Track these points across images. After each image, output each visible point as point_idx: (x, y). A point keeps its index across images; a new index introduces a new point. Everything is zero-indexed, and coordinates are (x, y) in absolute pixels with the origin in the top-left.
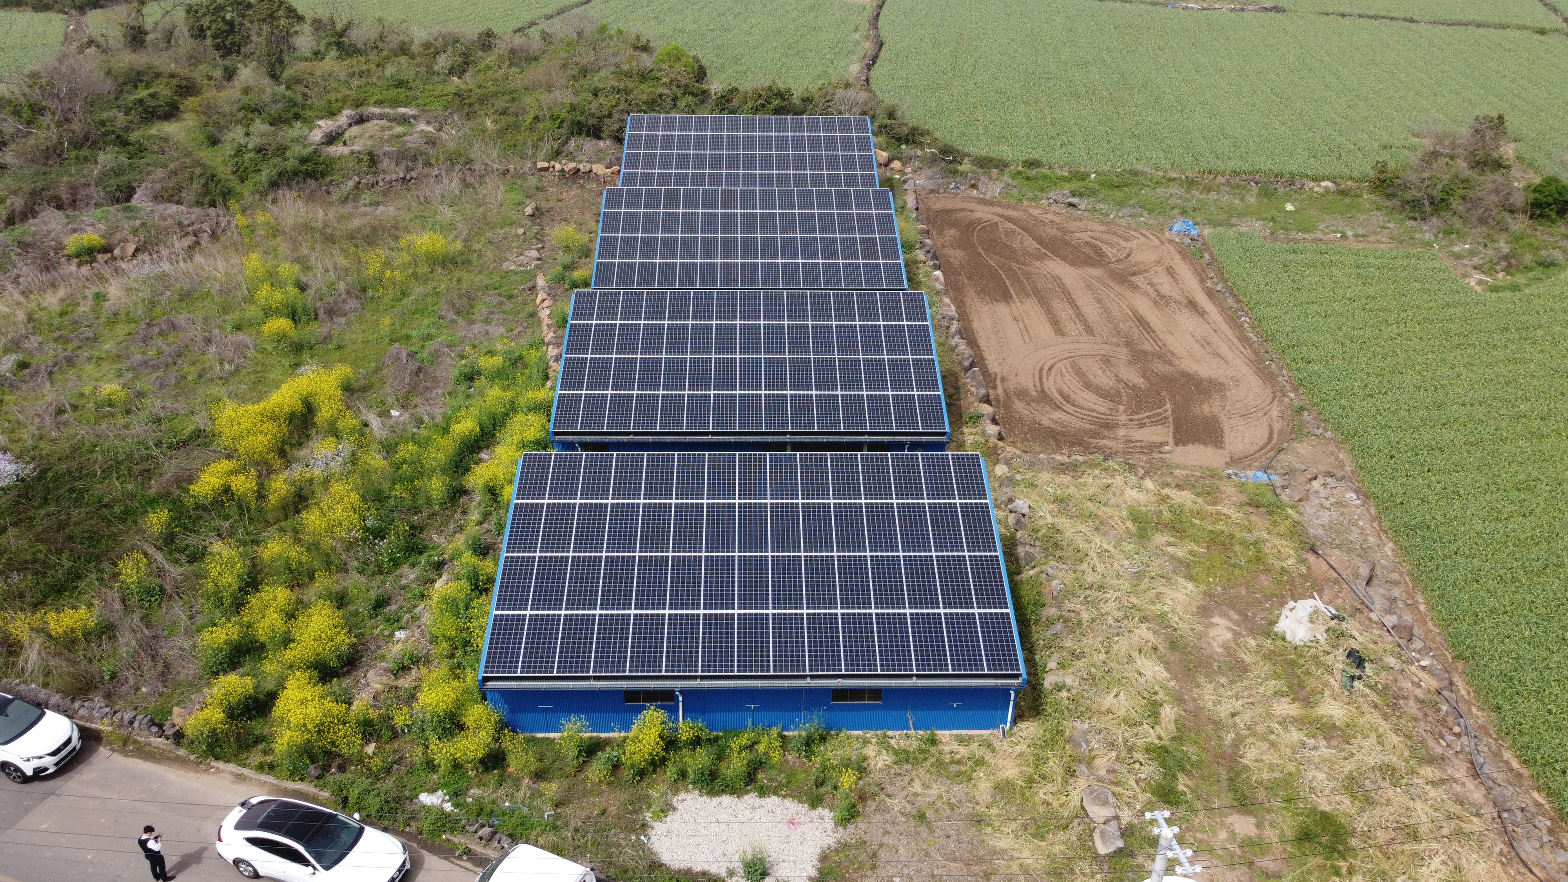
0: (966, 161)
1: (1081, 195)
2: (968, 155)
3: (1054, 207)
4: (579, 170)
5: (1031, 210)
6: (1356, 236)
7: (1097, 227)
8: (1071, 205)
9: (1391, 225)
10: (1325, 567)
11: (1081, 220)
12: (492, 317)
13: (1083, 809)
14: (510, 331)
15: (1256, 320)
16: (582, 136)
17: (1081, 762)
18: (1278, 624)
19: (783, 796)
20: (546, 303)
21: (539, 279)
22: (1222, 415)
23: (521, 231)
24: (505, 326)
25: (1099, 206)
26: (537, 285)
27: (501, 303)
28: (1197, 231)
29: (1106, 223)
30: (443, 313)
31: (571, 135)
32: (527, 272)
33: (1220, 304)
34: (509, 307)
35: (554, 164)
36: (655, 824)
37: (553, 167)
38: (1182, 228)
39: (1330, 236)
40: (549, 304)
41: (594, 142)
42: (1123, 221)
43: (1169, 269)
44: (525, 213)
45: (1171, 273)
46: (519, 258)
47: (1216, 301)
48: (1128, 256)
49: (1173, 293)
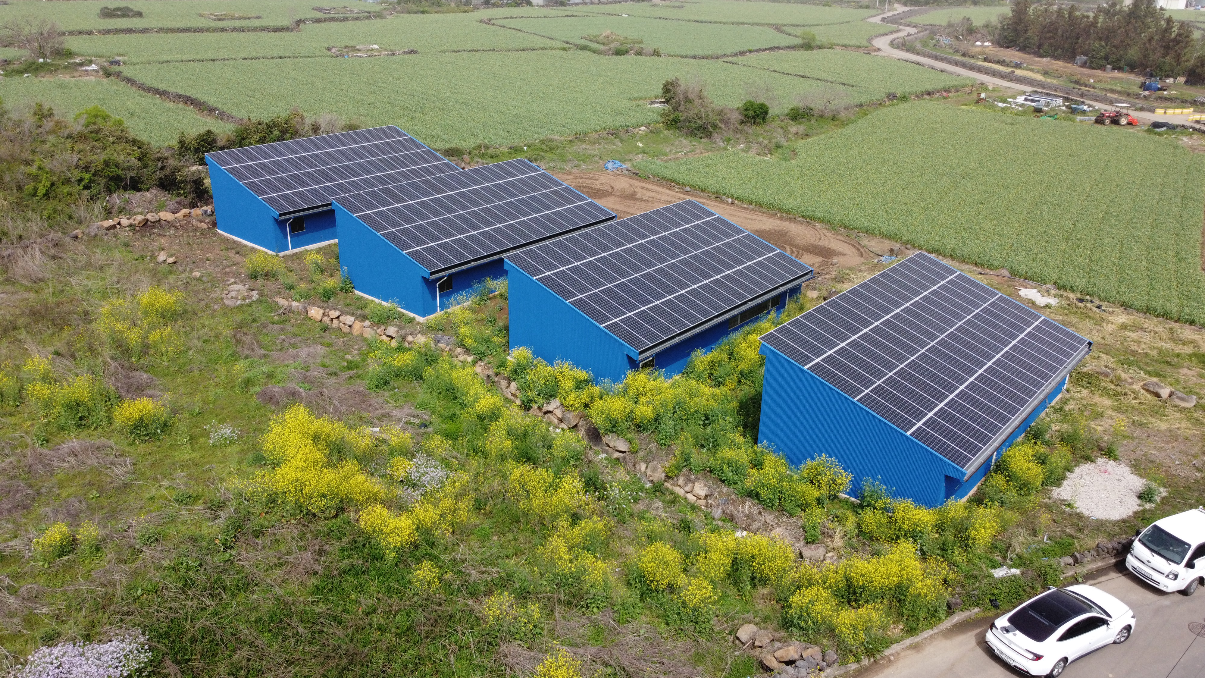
4: (147, 220)
6: (689, 152)
9: (695, 143)
10: (996, 277)
12: (292, 341)
13: (1158, 395)
14: (329, 345)
15: (737, 198)
16: (121, 190)
17: (1118, 381)
18: (1037, 303)
19: (1076, 466)
20: (334, 314)
21: (283, 302)
22: (812, 242)
23: (197, 274)
24: (317, 343)
25: (552, 165)
26: (291, 306)
27: (282, 329)
28: (625, 166)
29: (569, 173)
30: (246, 352)
31: (110, 192)
32: (259, 301)
33: (700, 197)
34: (295, 330)
35: (118, 220)
36: (1078, 511)
37: (119, 223)
38: (616, 166)
39: (679, 155)
40: (337, 313)
41: (138, 194)
42: (575, 170)
43: (642, 188)
44: (164, 262)
45: (649, 190)
46: (233, 294)
47: (695, 196)
48: (612, 188)
49: (669, 199)
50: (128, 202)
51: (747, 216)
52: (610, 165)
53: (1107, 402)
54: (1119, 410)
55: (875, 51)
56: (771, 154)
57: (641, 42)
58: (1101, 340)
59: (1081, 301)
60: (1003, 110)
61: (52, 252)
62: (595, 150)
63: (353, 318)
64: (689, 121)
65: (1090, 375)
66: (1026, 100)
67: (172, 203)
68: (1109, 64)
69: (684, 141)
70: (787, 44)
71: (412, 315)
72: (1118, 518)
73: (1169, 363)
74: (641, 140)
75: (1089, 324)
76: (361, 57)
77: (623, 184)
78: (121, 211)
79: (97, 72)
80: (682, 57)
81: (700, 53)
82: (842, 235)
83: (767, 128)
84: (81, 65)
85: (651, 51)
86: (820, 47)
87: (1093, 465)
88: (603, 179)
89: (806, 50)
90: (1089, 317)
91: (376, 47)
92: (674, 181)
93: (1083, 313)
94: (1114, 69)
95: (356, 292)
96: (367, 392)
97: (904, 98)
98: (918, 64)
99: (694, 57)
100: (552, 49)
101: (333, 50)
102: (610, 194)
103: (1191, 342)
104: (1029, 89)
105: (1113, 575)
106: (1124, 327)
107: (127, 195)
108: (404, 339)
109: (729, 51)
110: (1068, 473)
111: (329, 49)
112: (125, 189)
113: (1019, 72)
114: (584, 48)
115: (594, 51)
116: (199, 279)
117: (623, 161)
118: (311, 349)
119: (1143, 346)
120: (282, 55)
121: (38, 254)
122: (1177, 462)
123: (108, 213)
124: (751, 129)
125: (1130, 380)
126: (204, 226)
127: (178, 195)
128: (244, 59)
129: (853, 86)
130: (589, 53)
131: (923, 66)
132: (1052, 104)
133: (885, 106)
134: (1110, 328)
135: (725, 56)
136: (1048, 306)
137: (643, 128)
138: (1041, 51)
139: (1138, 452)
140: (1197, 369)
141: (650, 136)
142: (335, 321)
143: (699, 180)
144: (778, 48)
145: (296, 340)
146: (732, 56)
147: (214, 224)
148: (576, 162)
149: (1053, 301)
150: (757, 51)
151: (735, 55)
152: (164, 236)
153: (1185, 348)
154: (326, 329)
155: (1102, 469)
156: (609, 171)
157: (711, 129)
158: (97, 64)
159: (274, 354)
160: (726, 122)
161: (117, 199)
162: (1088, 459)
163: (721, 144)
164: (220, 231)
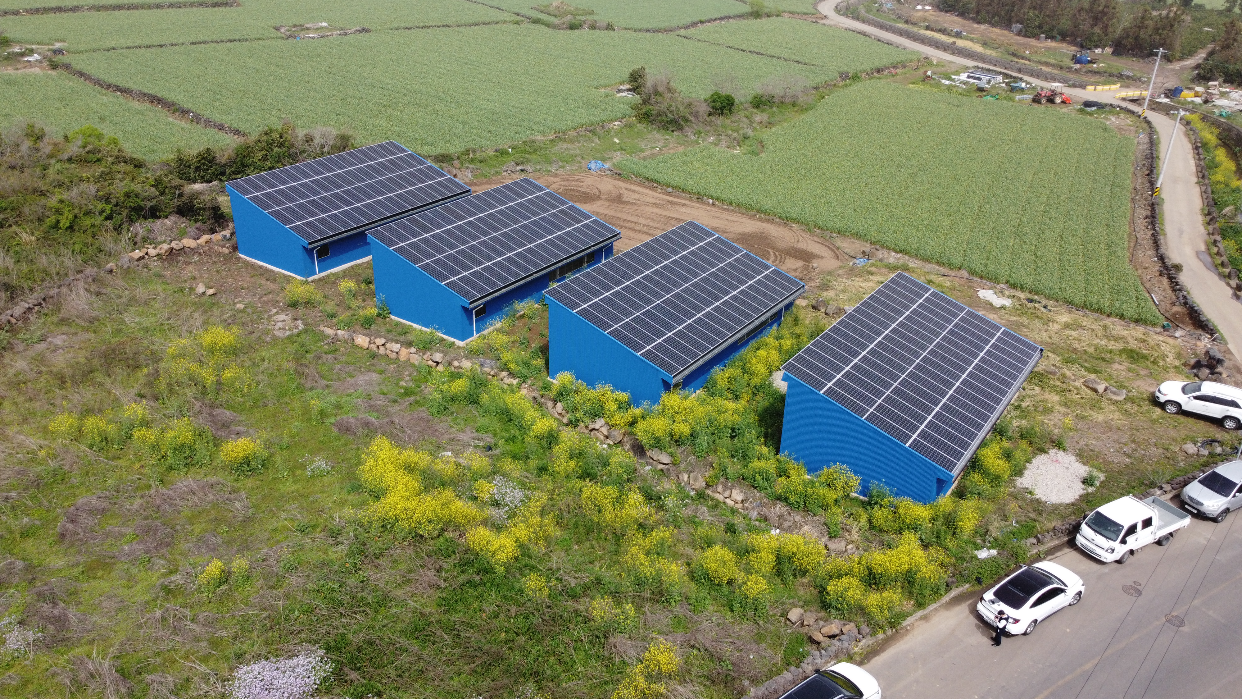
1: (521, 163)
4: (172, 249)
6: (664, 147)
7: (553, 179)
8: (522, 170)
9: (668, 137)
10: (958, 279)
11: (541, 178)
12: (347, 370)
13: (1095, 390)
14: (381, 373)
15: (717, 199)
17: (1063, 379)
18: (994, 304)
19: (1033, 457)
20: (380, 341)
21: (329, 331)
22: (792, 244)
23: (240, 306)
24: (369, 371)
25: (538, 167)
26: (336, 335)
27: (335, 358)
28: (607, 165)
29: (555, 176)
30: (309, 385)
31: (132, 222)
32: (305, 331)
33: (683, 198)
34: (345, 359)
35: (146, 250)
36: (1037, 497)
37: (147, 254)
38: (598, 166)
39: (654, 151)
40: (383, 341)
41: (159, 222)
42: (560, 172)
43: (626, 189)
44: (204, 293)
45: (633, 191)
46: (280, 325)
47: (678, 197)
48: (599, 190)
49: (654, 201)
50: (150, 231)
52: (593, 166)
53: (1055, 398)
54: (1065, 405)
55: (822, 19)
56: (740, 147)
57: (592, 13)
58: (1049, 340)
59: (1031, 301)
60: (949, 88)
61: (94, 288)
62: (576, 148)
63: (399, 346)
64: (660, 115)
65: (1041, 375)
66: (969, 77)
67: (192, 230)
68: (1042, 33)
69: (657, 135)
70: (736, 12)
71: (452, 339)
72: (1068, 502)
73: (1103, 359)
74: (616, 135)
75: (1038, 324)
76: (313, 38)
77: (608, 185)
79: (41, 62)
80: (635, 30)
81: (653, 25)
82: (817, 236)
83: (734, 119)
84: (23, 55)
85: (605, 25)
86: (769, 16)
87: (1047, 455)
89: (756, 18)
90: (1038, 317)
91: (325, 24)
92: (655, 181)
93: (1032, 313)
94: (1047, 38)
95: (393, 317)
96: (431, 417)
97: (856, 78)
98: (864, 34)
99: (648, 31)
100: (505, 22)
101: (283, 30)
102: (598, 198)
103: (1121, 339)
104: (971, 63)
105: (1067, 550)
106: (1066, 326)
108: (450, 364)
109: (681, 23)
110: (1027, 464)
111: (277, 29)
113: (961, 43)
114: (537, 21)
115: (548, 25)
116: (243, 311)
117: (604, 160)
118: (367, 377)
119: (1082, 344)
120: (231, 38)
122: (1112, 450)
124: (719, 121)
125: (1073, 377)
126: (226, 251)
127: (196, 221)
128: (193, 43)
129: (806, 64)
130: (543, 26)
131: (869, 37)
132: (993, 82)
133: (838, 87)
134: (1055, 327)
135: (678, 28)
136: (1003, 307)
137: (617, 123)
138: (979, 17)
139: (1082, 443)
140: (1126, 364)
141: (624, 130)
142: (382, 348)
143: (678, 180)
144: (728, 17)
145: (351, 369)
146: (685, 28)
147: (235, 248)
148: (560, 163)
149: (1007, 302)
150: (708, 21)
151: (687, 27)
152: (191, 263)
153: (1116, 344)
154: (374, 356)
155: (1054, 459)
156: (592, 172)
157: (682, 123)
158: (39, 54)
159: (336, 385)
160: (696, 115)
162: (1043, 451)
163: (693, 137)
164: (242, 256)
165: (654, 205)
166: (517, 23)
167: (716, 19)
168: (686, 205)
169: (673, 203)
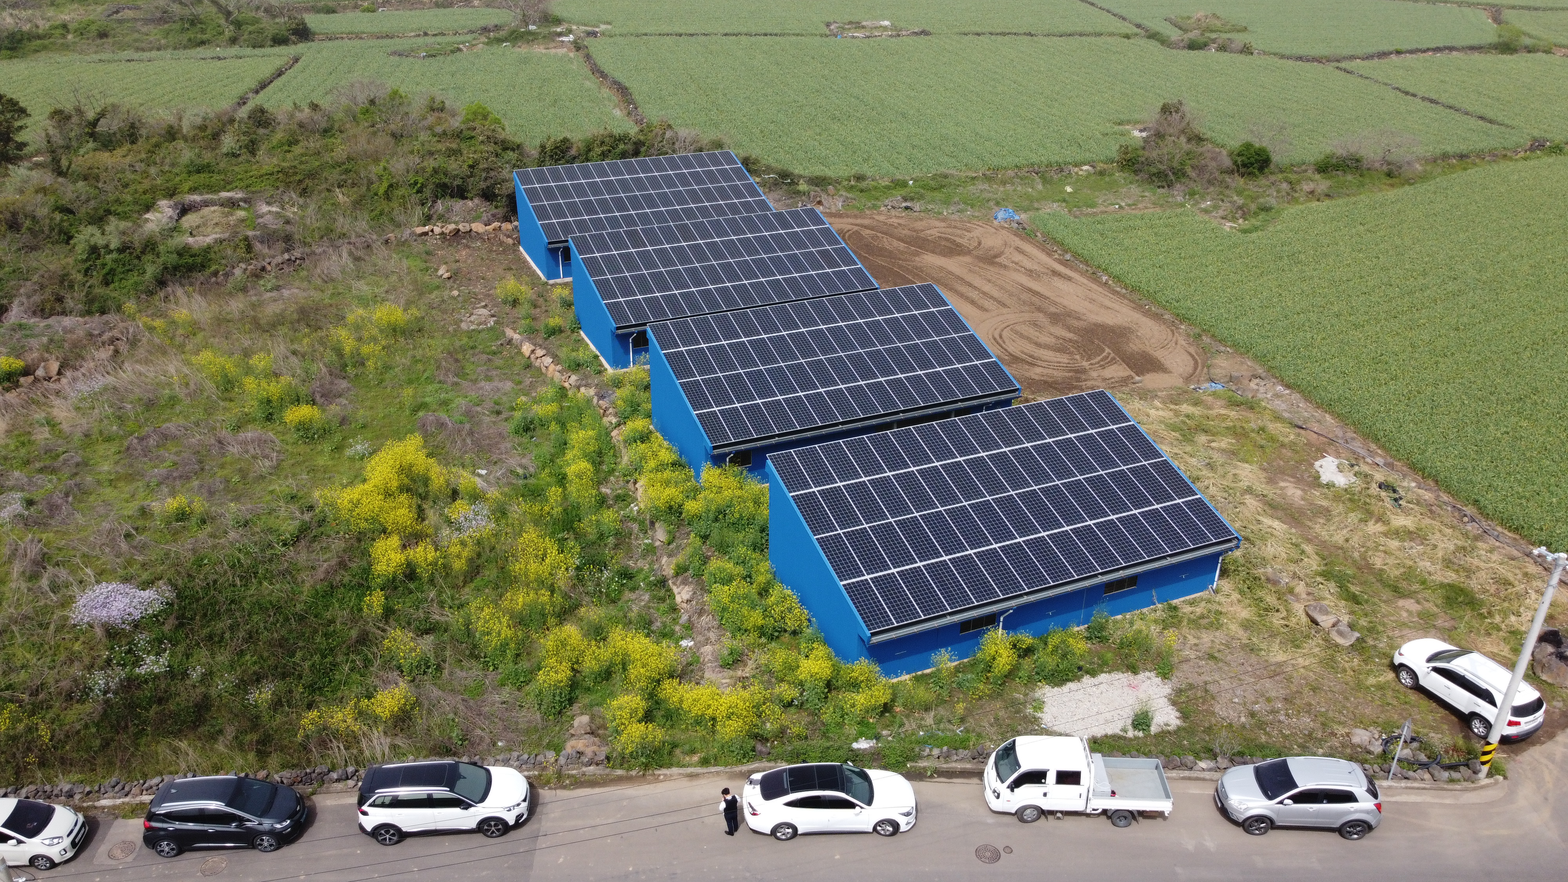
0: (801, 181)
1: (912, 199)
2: (800, 176)
3: (893, 212)
4: (459, 230)
5: (877, 217)
6: (1129, 205)
7: (938, 224)
8: (907, 208)
9: (1146, 194)
10: (1315, 436)
11: (921, 220)
12: (490, 374)
13: (1315, 622)
14: (519, 383)
15: (1115, 277)
16: (448, 197)
18: (1322, 478)
19: (1108, 672)
20: (540, 352)
21: (509, 333)
22: (1148, 349)
23: (455, 293)
24: (510, 380)
25: (930, 207)
26: (513, 338)
27: (490, 360)
28: (1023, 217)
29: (944, 220)
31: (436, 199)
32: (490, 329)
33: (1076, 270)
34: (500, 363)
35: (433, 227)
37: (432, 231)
38: (1007, 216)
39: (1110, 208)
40: (543, 353)
41: (461, 203)
42: (956, 217)
43: (1017, 249)
44: (441, 276)
45: (1022, 252)
46: (474, 318)
47: (1071, 268)
48: (980, 243)
49: (1035, 267)
50: (449, 210)
51: (1108, 303)
52: (1001, 215)
53: (1245, 614)
57: (1238, 30)
59: (1386, 487)
61: (359, 253)
62: (999, 192)
63: (551, 360)
64: (1149, 164)
67: (487, 215)
69: (1135, 189)
71: (607, 366)
73: (1396, 589)
74: (1073, 183)
75: (1354, 518)
76: (856, 37)
77: (993, 240)
78: (441, 218)
79: (570, 43)
80: (1283, 57)
82: (1199, 345)
83: (1260, 182)
84: (560, 34)
85: (1241, 45)
86: (1530, 50)
87: (1130, 676)
88: (977, 232)
89: (1503, 52)
90: (1368, 510)
92: (1061, 244)
93: (1365, 503)
95: (582, 333)
96: (507, 435)
97: (1555, 149)
100: (1111, 34)
101: (832, 27)
102: (968, 252)
103: (1469, 570)
106: (1396, 532)
107: (450, 202)
108: (578, 389)
109: (1360, 52)
110: (1086, 677)
111: (828, 25)
112: (452, 197)
114: (1153, 36)
115: (1164, 42)
116: (456, 298)
117: (1026, 210)
118: (500, 385)
119: (1390, 561)
121: (345, 255)
122: (1236, 700)
123: (428, 219)
124: (1235, 182)
125: (1303, 596)
126: (509, 241)
127: (496, 207)
128: (725, 35)
133: (1509, 158)
134: (1373, 528)
135: (1352, 58)
136: (1330, 486)
137: (1085, 168)
139: (1205, 678)
140: (1429, 605)
141: (1091, 178)
142: (538, 360)
144: (1451, 49)
145: (495, 373)
146: (1363, 59)
147: (519, 242)
148: (962, 206)
149: (1345, 481)
150: (1411, 52)
152: (469, 247)
153: (1451, 575)
154: (528, 366)
155: (1135, 683)
156: (996, 222)
157: (1173, 178)
158: (575, 35)
159: (465, 383)
161: (440, 206)
162: (1133, 669)
163: (1179, 199)
164: (521, 249)
165: (1030, 273)
166: (1127, 37)
167: (1428, 50)
168: (1069, 279)
169: (1055, 273)
